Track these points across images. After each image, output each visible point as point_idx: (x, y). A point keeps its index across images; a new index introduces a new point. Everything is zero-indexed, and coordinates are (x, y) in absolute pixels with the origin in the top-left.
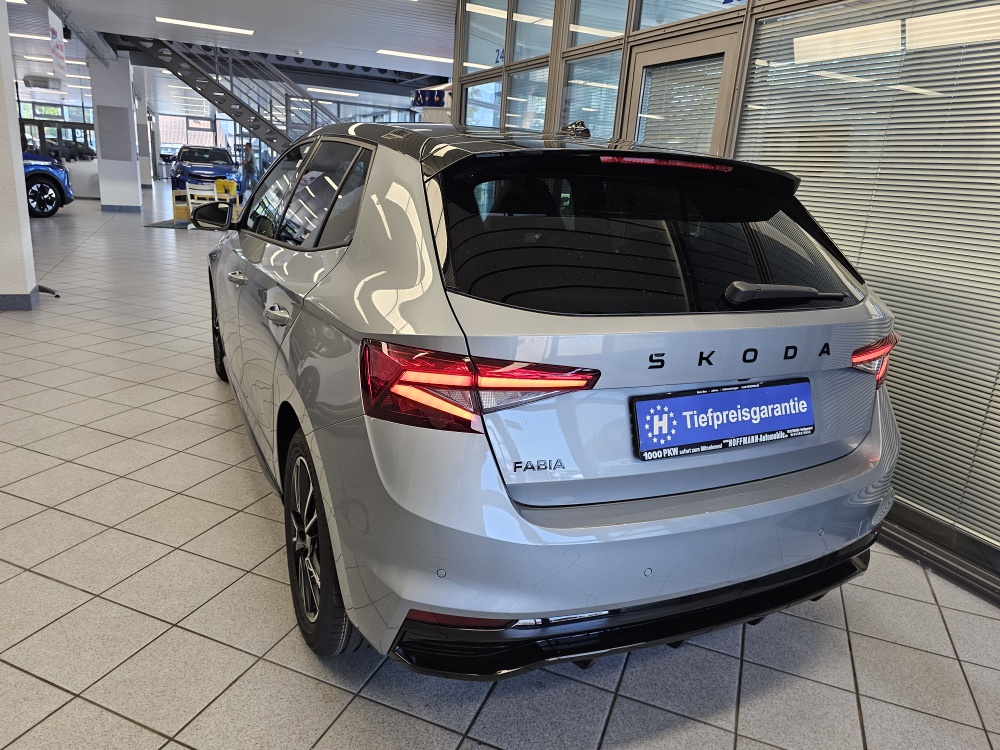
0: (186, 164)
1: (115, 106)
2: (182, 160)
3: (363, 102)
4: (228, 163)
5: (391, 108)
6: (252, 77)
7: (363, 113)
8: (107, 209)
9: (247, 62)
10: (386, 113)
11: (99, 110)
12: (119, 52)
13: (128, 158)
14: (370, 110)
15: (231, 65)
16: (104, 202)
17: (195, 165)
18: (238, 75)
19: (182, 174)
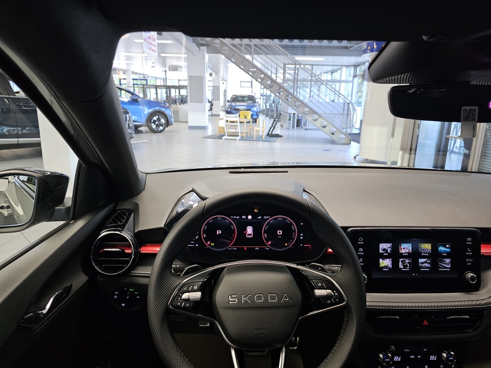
0: (233, 104)
1: (198, 75)
2: (232, 102)
3: (326, 64)
4: (254, 102)
5: (342, 66)
6: (266, 54)
7: (326, 71)
8: (191, 128)
9: (263, 45)
10: (339, 69)
11: (191, 78)
12: (201, 48)
13: (202, 102)
14: (330, 68)
15: (253, 47)
16: (190, 124)
17: (238, 104)
18: (258, 54)
19: (231, 109)
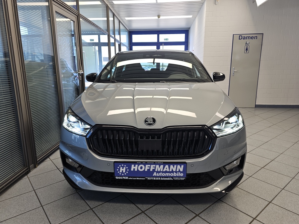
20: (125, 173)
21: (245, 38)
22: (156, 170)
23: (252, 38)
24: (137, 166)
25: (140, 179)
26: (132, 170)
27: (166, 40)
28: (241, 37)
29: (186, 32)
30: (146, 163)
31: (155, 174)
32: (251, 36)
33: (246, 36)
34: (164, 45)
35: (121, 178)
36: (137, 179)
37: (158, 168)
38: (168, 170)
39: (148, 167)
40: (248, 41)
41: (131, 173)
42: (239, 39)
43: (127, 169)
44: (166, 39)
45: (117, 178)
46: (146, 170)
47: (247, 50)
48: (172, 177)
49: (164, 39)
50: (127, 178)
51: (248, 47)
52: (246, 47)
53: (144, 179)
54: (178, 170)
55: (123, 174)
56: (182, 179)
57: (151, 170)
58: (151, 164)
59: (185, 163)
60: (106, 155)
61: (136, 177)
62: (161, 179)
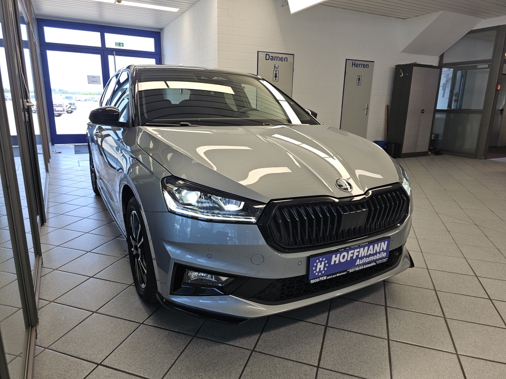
20: (322, 271)
21: (273, 59)
22: (360, 256)
23: (281, 59)
24: (338, 255)
25: (341, 274)
26: (332, 263)
27: (120, 46)
28: (269, 57)
29: (156, 35)
30: (350, 248)
31: (358, 262)
32: (280, 56)
33: (274, 55)
34: (116, 55)
35: (317, 280)
36: (338, 275)
37: (363, 252)
38: (372, 253)
39: (351, 253)
40: (277, 63)
41: (330, 268)
42: (266, 59)
43: (326, 263)
44: (120, 43)
45: (312, 282)
46: (349, 259)
47: (276, 76)
48: (375, 261)
49: (116, 44)
50: (325, 278)
51: (277, 72)
52: (275, 72)
53: (346, 273)
54: (381, 250)
55: (320, 274)
56: (385, 260)
57: (354, 257)
58: (354, 249)
59: (389, 237)
60: (307, 247)
61: (336, 274)
62: (364, 267)
